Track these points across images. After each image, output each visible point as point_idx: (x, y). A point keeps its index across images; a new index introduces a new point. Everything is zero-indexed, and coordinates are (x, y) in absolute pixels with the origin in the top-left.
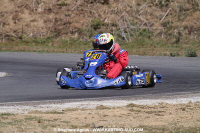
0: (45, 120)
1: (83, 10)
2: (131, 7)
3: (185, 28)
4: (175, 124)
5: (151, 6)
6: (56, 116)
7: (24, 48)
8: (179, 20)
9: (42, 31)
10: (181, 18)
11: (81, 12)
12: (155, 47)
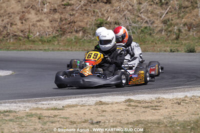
0: (45, 117)
1: (86, 10)
2: (132, 6)
3: (184, 25)
4: (171, 118)
5: (151, 5)
6: (56, 112)
7: (31, 47)
8: (179, 17)
9: (48, 30)
10: (181, 15)
11: (85, 11)
12: (156, 44)
